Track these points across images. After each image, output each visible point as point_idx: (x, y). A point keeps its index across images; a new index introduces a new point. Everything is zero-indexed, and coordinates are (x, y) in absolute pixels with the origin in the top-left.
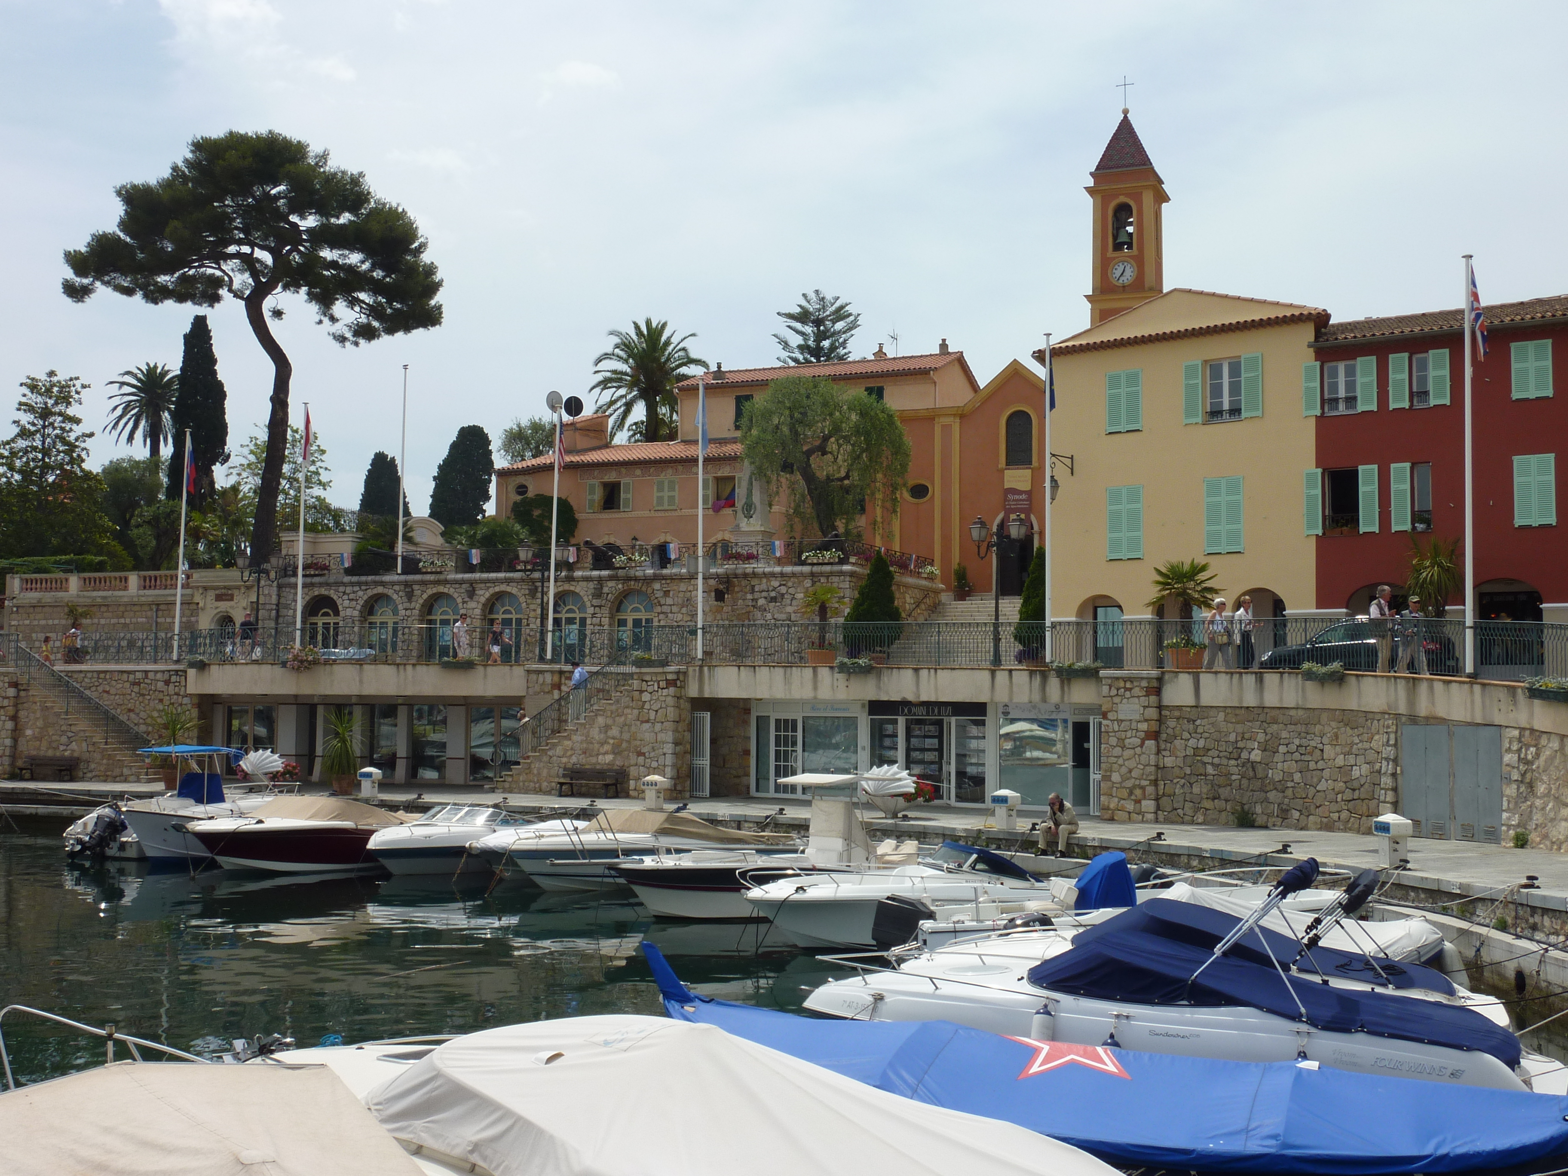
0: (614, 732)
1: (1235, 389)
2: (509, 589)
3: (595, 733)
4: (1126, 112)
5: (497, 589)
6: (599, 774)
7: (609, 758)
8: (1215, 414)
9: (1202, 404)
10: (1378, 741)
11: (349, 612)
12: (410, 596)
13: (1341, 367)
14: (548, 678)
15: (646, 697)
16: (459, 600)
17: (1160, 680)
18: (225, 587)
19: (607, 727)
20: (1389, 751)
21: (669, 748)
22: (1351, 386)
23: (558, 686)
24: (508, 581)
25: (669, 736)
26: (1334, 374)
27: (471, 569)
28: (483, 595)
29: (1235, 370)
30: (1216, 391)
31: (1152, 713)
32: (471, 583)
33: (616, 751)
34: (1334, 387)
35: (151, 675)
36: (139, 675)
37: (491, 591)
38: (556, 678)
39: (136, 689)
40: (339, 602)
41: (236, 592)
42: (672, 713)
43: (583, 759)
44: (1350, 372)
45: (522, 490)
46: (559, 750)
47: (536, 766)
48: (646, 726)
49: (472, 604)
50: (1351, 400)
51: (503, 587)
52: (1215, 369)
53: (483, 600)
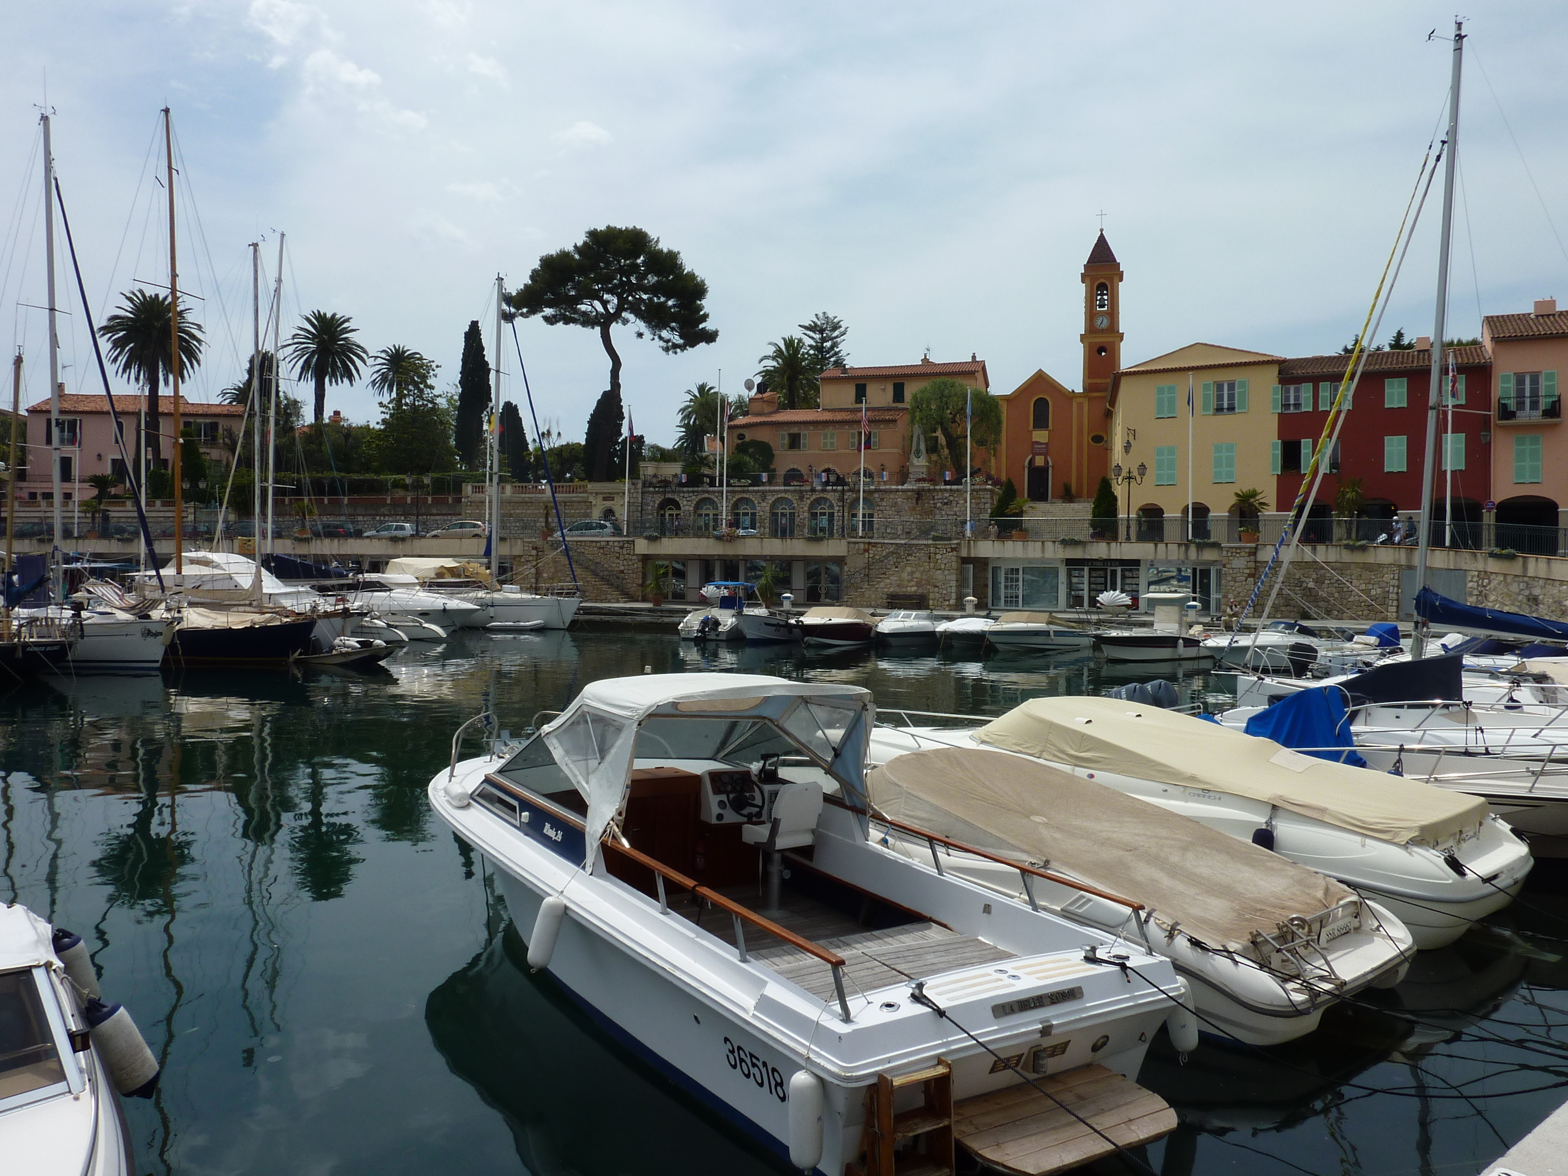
0: (917, 575)
1: (1231, 397)
2: (786, 496)
3: (905, 576)
4: (1102, 230)
5: (779, 496)
6: (909, 597)
7: (914, 589)
8: (1219, 410)
9: (1213, 404)
10: (1387, 578)
11: (687, 508)
13: (1292, 388)
14: (862, 546)
15: (939, 556)
16: (756, 502)
17: (1256, 548)
18: (609, 493)
19: (912, 573)
20: (1396, 583)
21: (953, 584)
22: (1297, 398)
23: (867, 551)
24: (786, 491)
25: (954, 577)
26: (1288, 391)
27: (763, 484)
28: (771, 499)
29: (1231, 386)
30: (1220, 398)
31: (1252, 565)
32: (764, 492)
33: (918, 585)
34: (1288, 398)
35: (610, 543)
36: (603, 543)
37: (776, 497)
38: (866, 546)
39: (601, 551)
40: (680, 502)
41: (615, 496)
42: (954, 565)
43: (897, 590)
44: (1297, 391)
45: (741, 437)
46: (882, 585)
47: (867, 594)
48: (939, 572)
49: (764, 504)
50: (1297, 405)
51: (783, 495)
52: (1220, 387)
53: (770, 502)
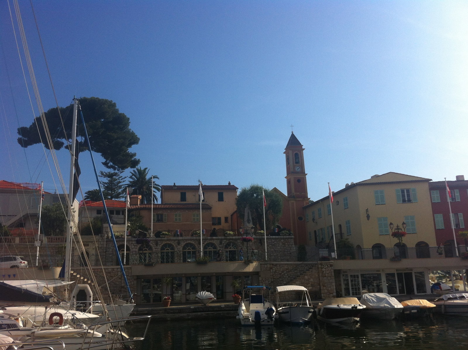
1: (409, 196)
2: (191, 242)
3: (304, 281)
4: (292, 132)
5: (187, 242)
8: (404, 201)
9: (401, 199)
11: (134, 250)
12: (157, 244)
16: (175, 245)
18: (85, 242)
19: (308, 279)
23: (271, 268)
24: (191, 240)
25: (333, 281)
26: (433, 194)
28: (183, 244)
30: (403, 196)
32: (179, 240)
37: (186, 243)
42: (333, 274)
49: (179, 247)
51: (189, 242)
52: (403, 191)
53: (183, 245)
